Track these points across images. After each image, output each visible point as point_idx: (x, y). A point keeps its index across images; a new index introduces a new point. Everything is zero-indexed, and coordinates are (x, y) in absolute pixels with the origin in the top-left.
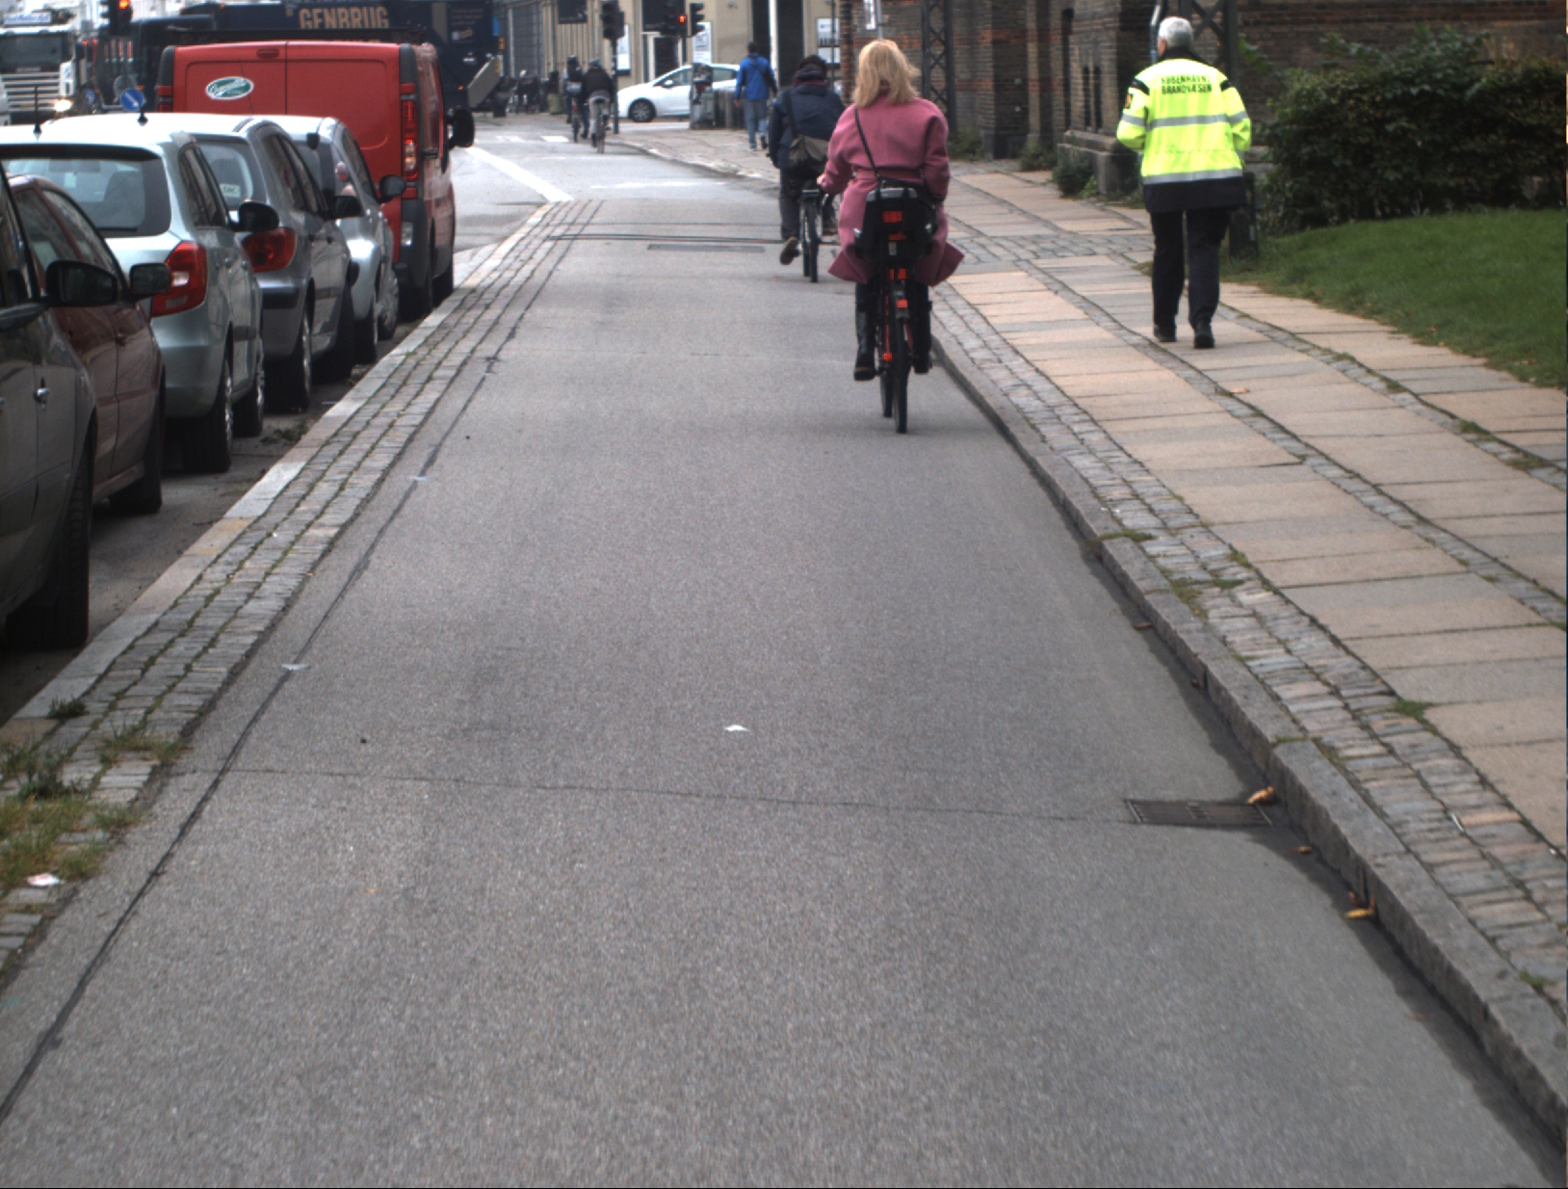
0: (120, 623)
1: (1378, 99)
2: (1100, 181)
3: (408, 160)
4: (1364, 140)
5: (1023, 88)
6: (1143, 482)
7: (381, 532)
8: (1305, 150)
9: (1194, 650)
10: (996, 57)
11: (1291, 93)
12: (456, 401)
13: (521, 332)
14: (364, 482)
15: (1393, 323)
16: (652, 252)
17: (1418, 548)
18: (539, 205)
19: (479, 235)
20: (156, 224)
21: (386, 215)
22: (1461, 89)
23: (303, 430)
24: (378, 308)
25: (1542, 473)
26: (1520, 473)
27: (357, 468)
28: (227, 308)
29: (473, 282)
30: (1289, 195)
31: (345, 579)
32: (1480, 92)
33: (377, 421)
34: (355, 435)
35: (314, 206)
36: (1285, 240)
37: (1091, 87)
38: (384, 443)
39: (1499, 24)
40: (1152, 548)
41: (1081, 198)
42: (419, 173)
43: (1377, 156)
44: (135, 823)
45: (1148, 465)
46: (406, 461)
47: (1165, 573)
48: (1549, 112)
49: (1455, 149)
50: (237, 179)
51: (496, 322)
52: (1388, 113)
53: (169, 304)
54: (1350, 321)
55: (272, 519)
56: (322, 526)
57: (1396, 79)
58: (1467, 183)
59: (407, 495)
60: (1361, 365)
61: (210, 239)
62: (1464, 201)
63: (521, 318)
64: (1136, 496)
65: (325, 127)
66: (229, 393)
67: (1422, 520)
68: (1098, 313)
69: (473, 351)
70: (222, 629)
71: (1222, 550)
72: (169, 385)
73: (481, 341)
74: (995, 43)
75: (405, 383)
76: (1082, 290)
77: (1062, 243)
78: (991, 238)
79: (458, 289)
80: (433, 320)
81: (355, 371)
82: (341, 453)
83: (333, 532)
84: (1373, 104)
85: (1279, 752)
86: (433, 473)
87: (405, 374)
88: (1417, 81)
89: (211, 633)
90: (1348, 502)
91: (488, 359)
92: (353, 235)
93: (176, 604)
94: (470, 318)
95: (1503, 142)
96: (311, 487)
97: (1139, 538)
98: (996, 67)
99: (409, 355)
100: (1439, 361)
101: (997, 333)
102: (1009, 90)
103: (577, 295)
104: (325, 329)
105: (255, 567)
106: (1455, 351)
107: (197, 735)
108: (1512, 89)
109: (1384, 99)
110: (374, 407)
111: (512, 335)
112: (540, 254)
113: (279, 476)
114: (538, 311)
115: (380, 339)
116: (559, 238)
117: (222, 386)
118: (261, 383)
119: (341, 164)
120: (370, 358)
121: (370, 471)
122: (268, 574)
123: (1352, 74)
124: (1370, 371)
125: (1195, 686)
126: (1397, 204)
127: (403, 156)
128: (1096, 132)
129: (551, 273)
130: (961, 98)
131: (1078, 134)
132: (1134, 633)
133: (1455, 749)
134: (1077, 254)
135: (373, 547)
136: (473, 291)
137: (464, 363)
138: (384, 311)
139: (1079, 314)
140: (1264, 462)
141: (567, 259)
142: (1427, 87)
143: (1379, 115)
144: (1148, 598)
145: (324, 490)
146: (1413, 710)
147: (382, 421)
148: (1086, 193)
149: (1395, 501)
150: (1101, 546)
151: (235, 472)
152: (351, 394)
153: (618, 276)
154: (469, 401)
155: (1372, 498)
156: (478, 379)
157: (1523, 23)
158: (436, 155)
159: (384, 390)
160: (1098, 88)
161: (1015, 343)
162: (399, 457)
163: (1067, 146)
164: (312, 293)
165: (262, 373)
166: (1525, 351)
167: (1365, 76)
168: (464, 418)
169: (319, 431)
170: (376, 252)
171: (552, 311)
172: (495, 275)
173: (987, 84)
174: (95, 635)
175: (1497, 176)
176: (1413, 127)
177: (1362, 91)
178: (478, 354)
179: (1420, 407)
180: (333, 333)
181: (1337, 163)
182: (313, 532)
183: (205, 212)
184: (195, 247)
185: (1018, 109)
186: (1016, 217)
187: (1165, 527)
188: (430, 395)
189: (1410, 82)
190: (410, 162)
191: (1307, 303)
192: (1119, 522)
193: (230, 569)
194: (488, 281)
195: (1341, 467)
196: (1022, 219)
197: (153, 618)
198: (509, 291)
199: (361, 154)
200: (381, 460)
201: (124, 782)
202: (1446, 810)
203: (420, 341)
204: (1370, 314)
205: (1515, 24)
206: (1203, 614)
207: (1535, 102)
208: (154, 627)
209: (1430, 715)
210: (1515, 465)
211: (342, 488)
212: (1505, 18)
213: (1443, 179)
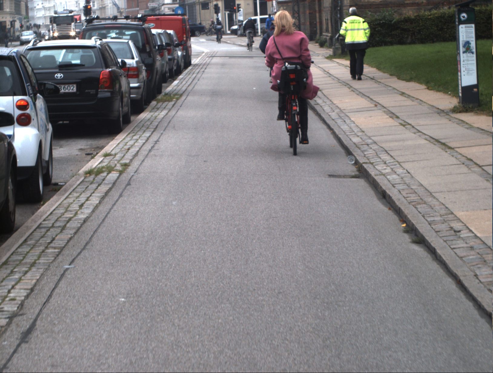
0: (166, 91)
2: (328, 44)
5: (316, 24)
10: (310, 17)
12: (199, 75)
13: (207, 68)
14: (189, 82)
16: (230, 58)
21: (182, 48)
22: (391, 21)
27: (187, 81)
29: (195, 63)
31: (192, 88)
32: (395, 22)
34: (185, 78)
35: (173, 45)
37: (327, 23)
38: (190, 79)
39: (409, 8)
42: (186, 41)
44: (181, 97)
46: (195, 80)
48: (409, 26)
49: (390, 33)
52: (377, 26)
55: (178, 84)
57: (378, 20)
58: (393, 40)
59: (197, 83)
62: (391, 44)
65: (172, 32)
70: (179, 90)
73: (201, 69)
74: (310, 13)
75: (189, 74)
79: (193, 64)
80: (190, 68)
81: (179, 74)
82: (184, 80)
83: (188, 85)
84: (374, 25)
88: (382, 20)
91: (203, 71)
92: (178, 51)
93: (171, 90)
94: (197, 67)
95: (400, 32)
96: (182, 82)
98: (310, 19)
99: (188, 71)
102: (312, 24)
103: (216, 64)
104: (175, 66)
105: (179, 87)
107: (183, 94)
108: (402, 21)
112: (207, 59)
113: (176, 82)
114: (209, 66)
115: (182, 70)
116: (210, 57)
117: (166, 71)
118: (169, 72)
122: (181, 88)
127: (183, 38)
129: (210, 61)
131: (324, 34)
135: (194, 86)
138: (182, 66)
141: (213, 59)
142: (384, 21)
147: (189, 77)
148: (325, 46)
151: (168, 83)
152: (181, 76)
153: (224, 62)
154: (202, 75)
157: (414, 7)
158: (188, 38)
159: (187, 75)
162: (193, 80)
163: (323, 37)
164: (174, 59)
168: (202, 77)
169: (178, 79)
170: (181, 54)
171: (212, 66)
173: (308, 23)
175: (399, 39)
176: (382, 29)
177: (371, 22)
178: (200, 71)
180: (177, 66)
182: (185, 85)
185: (315, 29)
188: (194, 75)
190: (185, 39)
194: (198, 63)
198: (203, 64)
199: (177, 37)
201: (177, 96)
205: (412, 8)
207: (406, 24)
212: (410, 6)
213: (388, 39)
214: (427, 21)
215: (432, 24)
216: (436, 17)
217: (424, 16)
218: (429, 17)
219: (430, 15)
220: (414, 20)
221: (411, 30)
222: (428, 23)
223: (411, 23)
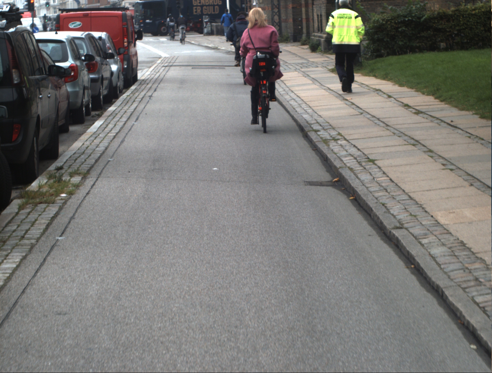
0: (66, 153)
1: (397, 21)
2: (322, 47)
3: (125, 44)
4: (393, 33)
5: (301, 21)
6: (320, 120)
7: (127, 134)
8: (376, 36)
9: (324, 152)
10: (293, 12)
11: (372, 21)
12: (142, 106)
13: (158, 90)
14: (121, 124)
15: (395, 82)
16: (193, 69)
17: (384, 131)
18: (160, 58)
19: (143, 66)
20: (65, 60)
21: (120, 59)
22: (420, 18)
23: (102, 114)
24: (119, 84)
25: (421, 115)
26: (416, 115)
27: (118, 121)
28: (83, 81)
29: (143, 78)
30: (372, 49)
31: (119, 143)
32: (425, 19)
33: (122, 111)
34: (117, 114)
35: (102, 56)
36: (371, 62)
37: (319, 20)
38: (124, 115)
40: (319, 133)
41: (317, 52)
42: (128, 48)
43: (397, 38)
44: (81, 186)
45: (322, 116)
46: (131, 119)
47: (321, 138)
48: (445, 24)
49: (419, 35)
50: (83, 49)
51: (151, 88)
52: (399, 26)
53: (69, 80)
54: (384, 82)
55: (98, 132)
56: (112, 133)
57: (402, 16)
58: (422, 45)
59: (132, 127)
60: (382, 92)
61: (78, 63)
62: (421, 50)
63: (157, 86)
64: (318, 123)
65: (103, 35)
66: (84, 103)
67: (387, 125)
68: (316, 82)
69: (145, 94)
70: (92, 153)
71: (336, 133)
72: (70, 101)
73: (147, 92)
74: (293, 8)
75: (128, 102)
76: (312, 76)
77: (309, 64)
78: (289, 64)
79: (139, 80)
80: (133, 88)
81: (113, 101)
82: (114, 118)
83: (115, 134)
84: (395, 23)
85: (340, 170)
86: (138, 121)
87: (127, 100)
88: (407, 16)
89: (89, 154)
90: (370, 122)
91: (149, 96)
92: (112, 64)
93: (79, 149)
94: (143, 87)
95: (432, 33)
96: (107, 125)
97: (316, 131)
98: (293, 15)
99: (128, 96)
100: (404, 90)
101: (288, 87)
102: (297, 22)
103: (173, 81)
104: (106, 89)
105: (97, 141)
106: (408, 88)
107: (91, 171)
108: (434, 18)
109: (398, 22)
110: (120, 108)
111: (155, 90)
112: (161, 71)
113: (98, 124)
114: (162, 85)
115: (119, 92)
116: (166, 66)
117: (82, 101)
118: (91, 102)
119: (108, 45)
120: (117, 97)
121: (121, 122)
122: (100, 143)
123: (389, 15)
124: (384, 93)
125: (325, 160)
126: (402, 51)
127: (124, 42)
128: (321, 33)
129: (165, 75)
130: (283, 24)
131: (316, 34)
132: (312, 151)
133: (379, 168)
134: (313, 67)
135: (125, 137)
136: (143, 80)
137: (143, 97)
138: (120, 85)
139: (311, 82)
140: (352, 114)
141: (169, 72)
142: (410, 18)
143: (397, 26)
144: (316, 143)
145: (110, 126)
146: (373, 161)
147: (123, 111)
148: (318, 51)
149: (382, 122)
150: (307, 133)
151: (86, 123)
152: (113, 105)
153: (184, 75)
154: (145, 106)
155: (377, 121)
156: (147, 101)
158: (132, 42)
159: (123, 104)
160: (321, 20)
161: (292, 90)
162: (129, 118)
163: (313, 37)
164: (103, 79)
165: (91, 99)
166: (426, 87)
167: (393, 15)
168: (145, 110)
169: (107, 114)
170: (118, 69)
171: (166, 84)
172: (149, 76)
173: (291, 20)
174: (61, 155)
175: (430, 43)
176: (407, 29)
177: (392, 19)
178: (146, 95)
179: (395, 101)
180: (108, 90)
181: (385, 40)
182: (109, 134)
183: (77, 57)
184: (75, 65)
185: (300, 27)
186: (298, 58)
187: (323, 129)
188: (135, 105)
189: (406, 17)
191: (373, 78)
192: (312, 128)
193: (91, 142)
194: (147, 78)
195: (371, 115)
196: (299, 58)
197: (74, 152)
198: (153, 80)
199: (113, 42)
200: (124, 119)
201: (76, 179)
202: (374, 178)
203: (130, 93)
204: (389, 80)
206: (329, 146)
207: (441, 22)
208: (75, 153)
209: (376, 162)
210: (415, 113)
211: (115, 125)
213: (415, 44)
214: (470, 18)
215: (477, 23)
216: (483, 12)
217: (466, 11)
218: (474, 12)
219: (474, 10)
220: (451, 16)
221: (448, 30)
222: (471, 20)
223: (448, 21)
